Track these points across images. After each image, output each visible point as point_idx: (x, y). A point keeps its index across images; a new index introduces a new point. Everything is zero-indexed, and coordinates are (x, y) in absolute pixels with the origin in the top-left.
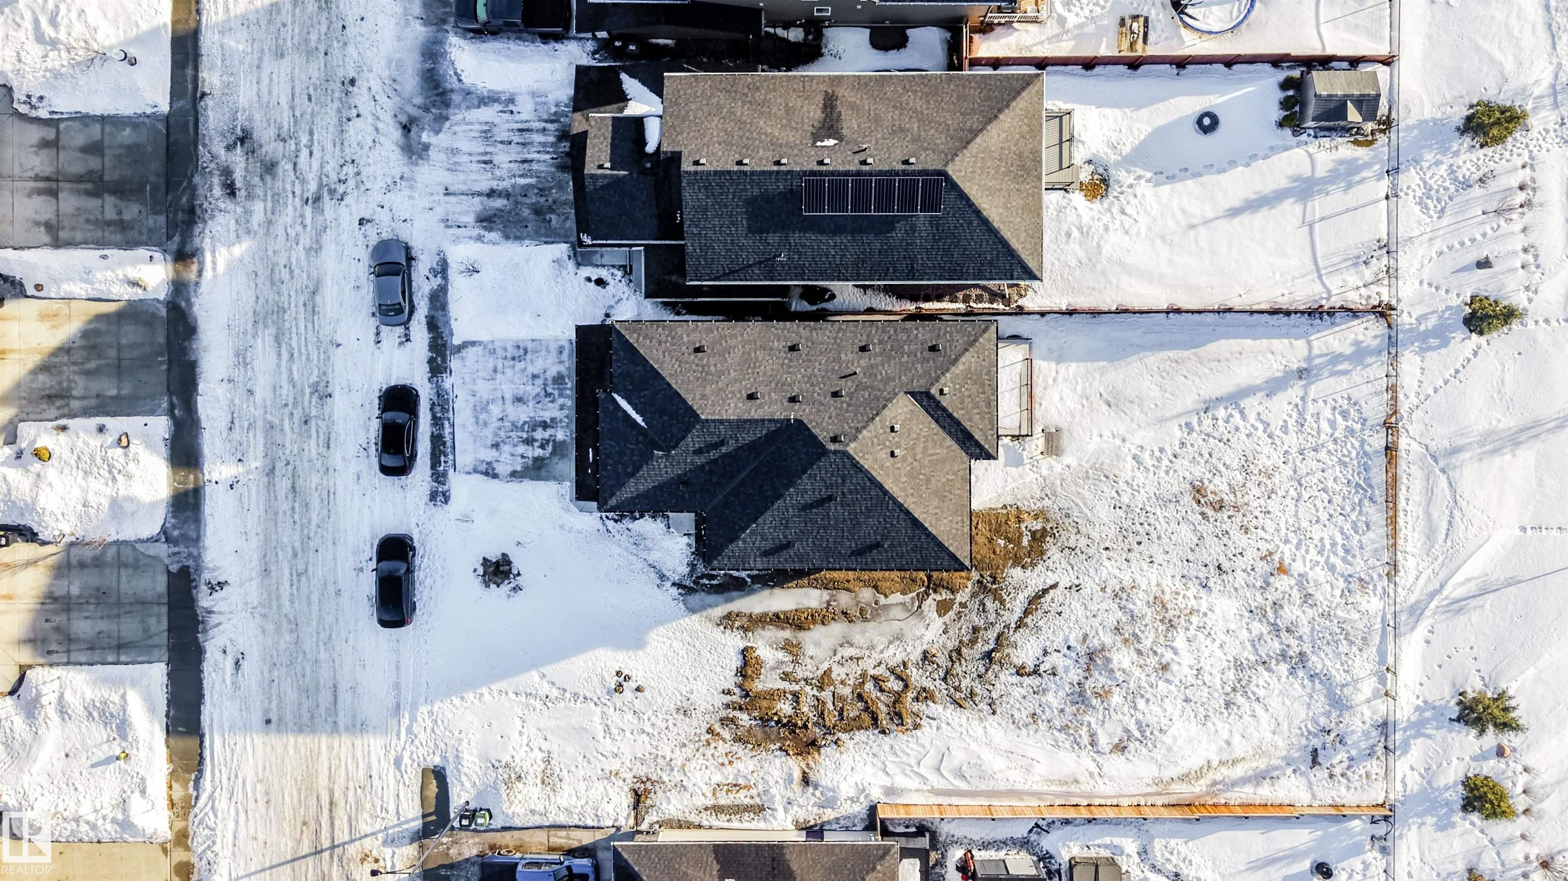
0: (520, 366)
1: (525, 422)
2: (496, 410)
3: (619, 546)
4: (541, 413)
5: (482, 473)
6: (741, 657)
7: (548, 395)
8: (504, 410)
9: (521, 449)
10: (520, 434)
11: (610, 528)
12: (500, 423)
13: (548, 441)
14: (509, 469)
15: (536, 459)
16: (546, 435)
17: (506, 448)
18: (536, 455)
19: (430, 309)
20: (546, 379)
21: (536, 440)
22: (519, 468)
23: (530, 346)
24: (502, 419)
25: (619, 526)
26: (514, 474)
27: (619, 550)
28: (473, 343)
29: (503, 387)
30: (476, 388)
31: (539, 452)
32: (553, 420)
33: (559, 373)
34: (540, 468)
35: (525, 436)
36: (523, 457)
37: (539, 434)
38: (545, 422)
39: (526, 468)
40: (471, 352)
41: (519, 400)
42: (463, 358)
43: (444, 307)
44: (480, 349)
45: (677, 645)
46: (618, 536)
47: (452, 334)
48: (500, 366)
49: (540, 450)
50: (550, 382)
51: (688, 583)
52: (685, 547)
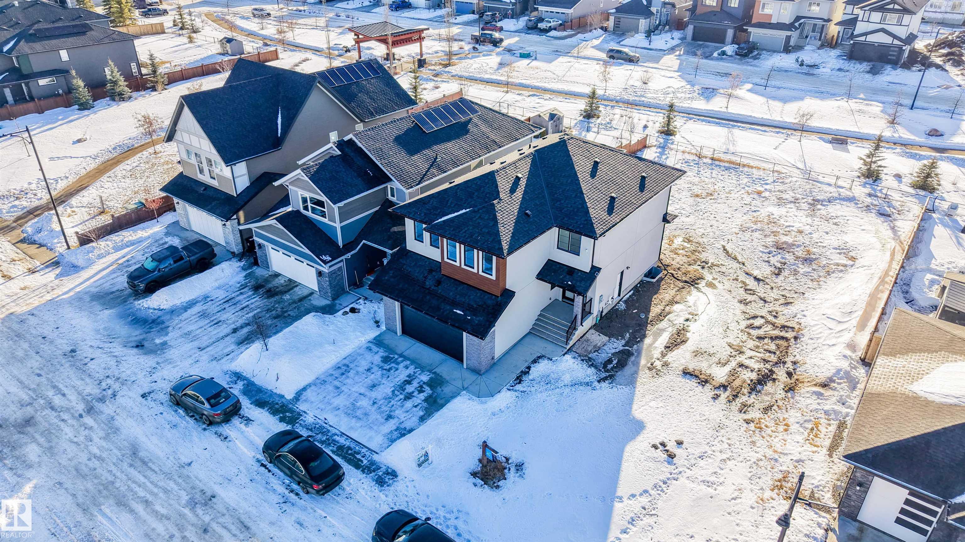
0: (351, 374)
1: (393, 391)
2: (364, 403)
3: (541, 392)
4: (397, 379)
5: (399, 438)
6: (688, 376)
7: (389, 370)
8: (370, 399)
9: (409, 404)
10: (397, 399)
11: (522, 389)
12: (376, 406)
13: (421, 387)
14: (415, 419)
15: (426, 400)
16: (415, 384)
17: (398, 412)
18: (423, 398)
19: (250, 399)
20: (378, 365)
21: (413, 392)
22: (421, 413)
23: (346, 362)
24: (374, 403)
25: (524, 384)
26: (422, 419)
27: (545, 394)
28: (304, 389)
29: (353, 390)
30: (335, 404)
31: (422, 396)
32: (409, 376)
33: (382, 357)
34: (435, 401)
35: (402, 397)
36: (416, 406)
37: (409, 389)
38: (406, 381)
39: (426, 409)
40: (309, 394)
41: (373, 386)
42: (305, 401)
43: (260, 390)
44: (313, 387)
45: (653, 404)
46: (533, 389)
47: (283, 397)
48: (337, 383)
49: (422, 394)
50: (382, 364)
51: (604, 375)
52: (573, 360)
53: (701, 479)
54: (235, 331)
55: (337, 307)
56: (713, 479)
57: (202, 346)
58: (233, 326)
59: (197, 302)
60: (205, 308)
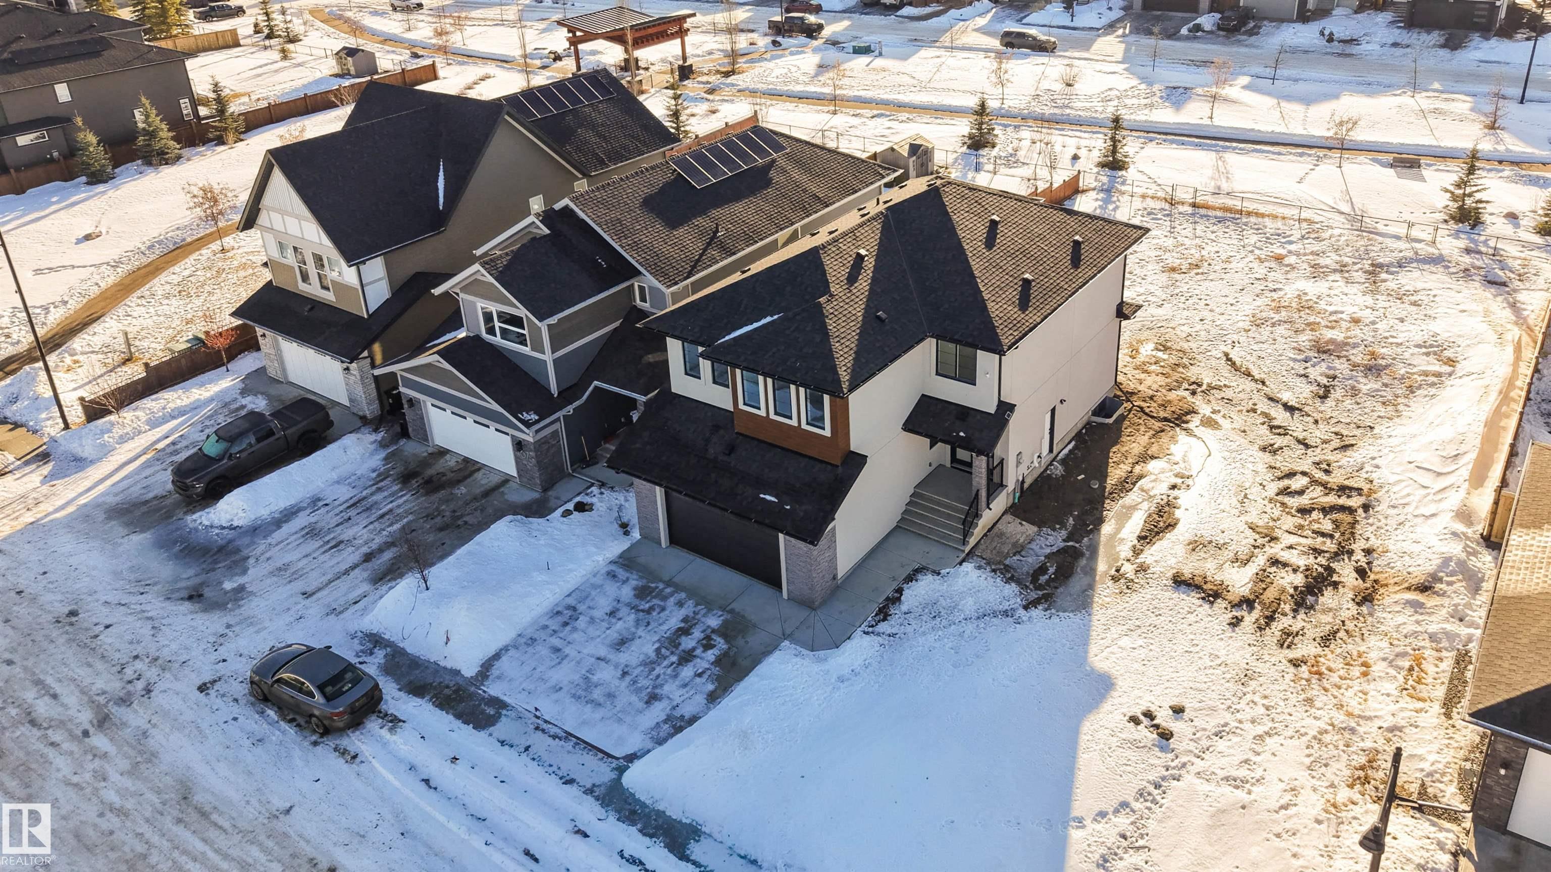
0: (582, 622)
1: (658, 651)
2: (606, 675)
3: (924, 633)
4: (665, 627)
5: (672, 735)
6: (1183, 587)
7: (649, 611)
8: (616, 666)
9: (687, 672)
10: (666, 663)
11: (889, 631)
12: (628, 679)
13: (708, 638)
14: (701, 699)
15: (718, 662)
16: (697, 634)
17: (670, 689)
18: (712, 658)
19: (397, 681)
20: (628, 605)
21: (694, 649)
22: (711, 687)
23: (571, 601)
24: (625, 674)
25: (893, 620)
26: (713, 698)
27: (931, 637)
28: (497, 656)
29: (585, 651)
30: (552, 682)
31: (711, 655)
32: (685, 620)
33: (635, 589)
34: (734, 664)
35: (674, 659)
36: (700, 675)
37: (688, 643)
38: (679, 629)
39: (718, 679)
40: (504, 665)
41: (622, 643)
42: (499, 677)
43: (415, 663)
44: (512, 652)
45: (1125, 642)
46: (909, 629)
47: (457, 673)
48: (555, 641)
49: (710, 652)
50: (637, 602)
51: (1034, 595)
52: (978, 572)
53: (1221, 774)
54: (368, 558)
55: (552, 504)
56: (1243, 773)
57: (309, 589)
58: (365, 550)
59: (300, 510)
60: (313, 520)
